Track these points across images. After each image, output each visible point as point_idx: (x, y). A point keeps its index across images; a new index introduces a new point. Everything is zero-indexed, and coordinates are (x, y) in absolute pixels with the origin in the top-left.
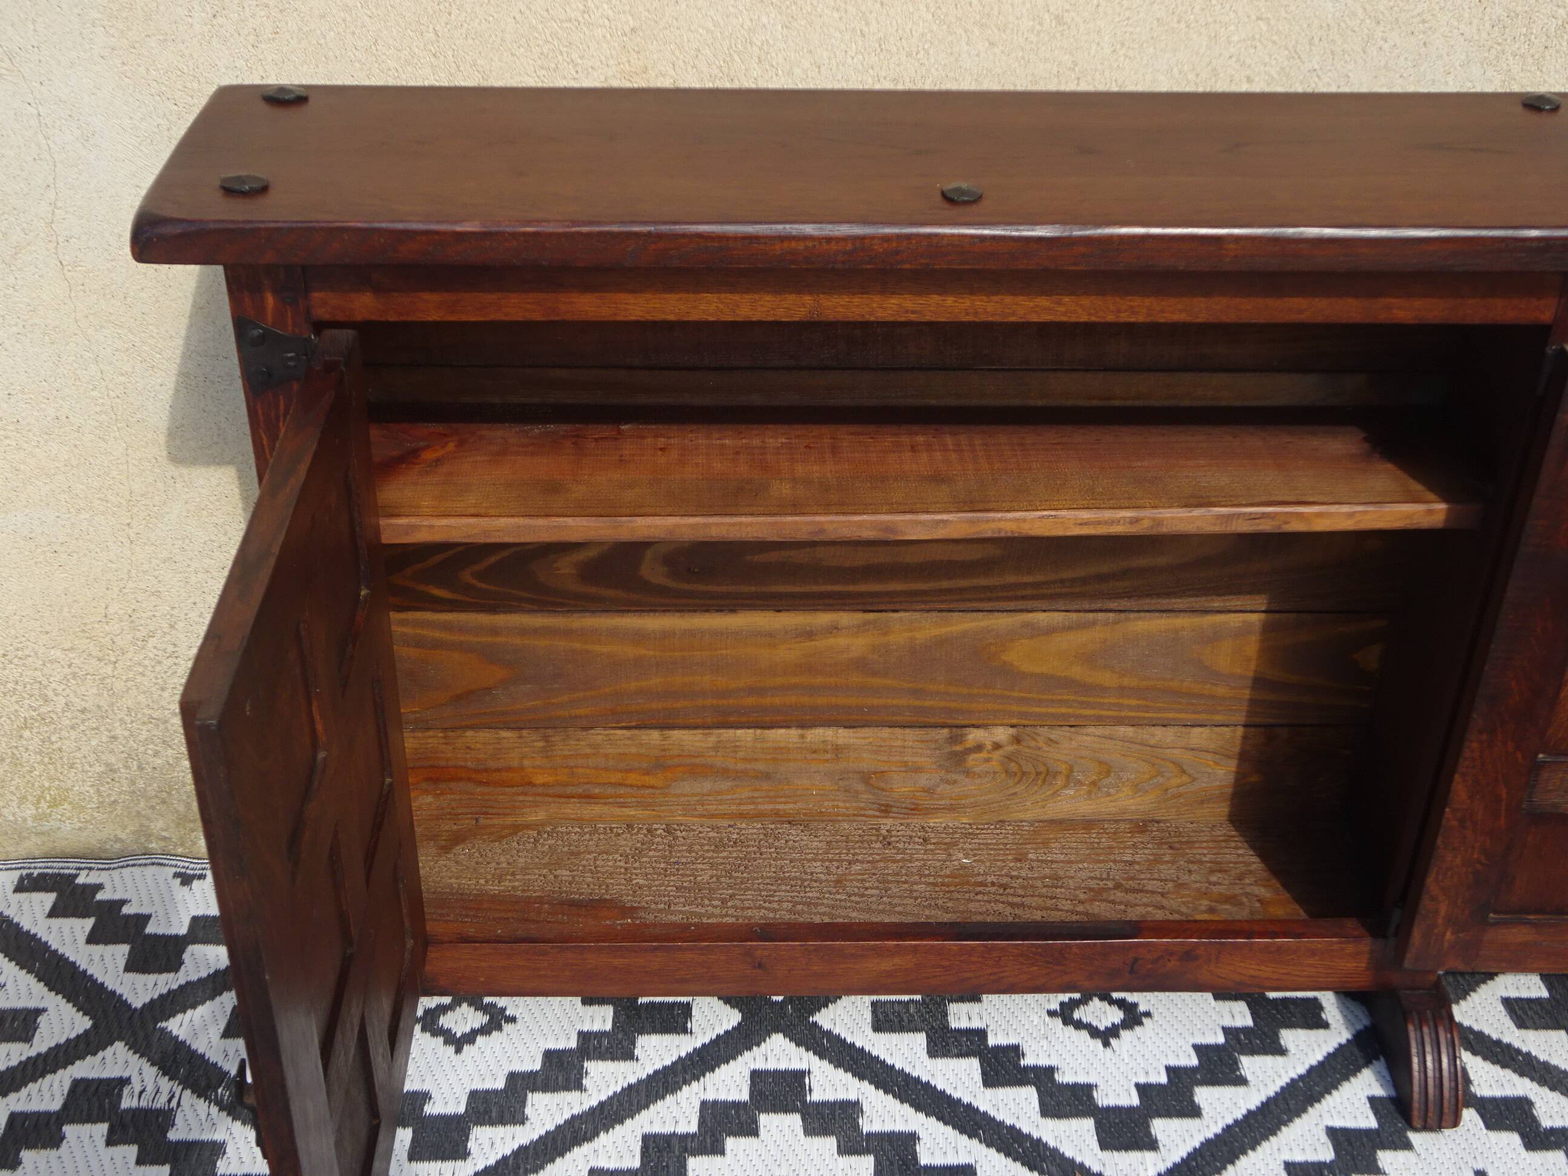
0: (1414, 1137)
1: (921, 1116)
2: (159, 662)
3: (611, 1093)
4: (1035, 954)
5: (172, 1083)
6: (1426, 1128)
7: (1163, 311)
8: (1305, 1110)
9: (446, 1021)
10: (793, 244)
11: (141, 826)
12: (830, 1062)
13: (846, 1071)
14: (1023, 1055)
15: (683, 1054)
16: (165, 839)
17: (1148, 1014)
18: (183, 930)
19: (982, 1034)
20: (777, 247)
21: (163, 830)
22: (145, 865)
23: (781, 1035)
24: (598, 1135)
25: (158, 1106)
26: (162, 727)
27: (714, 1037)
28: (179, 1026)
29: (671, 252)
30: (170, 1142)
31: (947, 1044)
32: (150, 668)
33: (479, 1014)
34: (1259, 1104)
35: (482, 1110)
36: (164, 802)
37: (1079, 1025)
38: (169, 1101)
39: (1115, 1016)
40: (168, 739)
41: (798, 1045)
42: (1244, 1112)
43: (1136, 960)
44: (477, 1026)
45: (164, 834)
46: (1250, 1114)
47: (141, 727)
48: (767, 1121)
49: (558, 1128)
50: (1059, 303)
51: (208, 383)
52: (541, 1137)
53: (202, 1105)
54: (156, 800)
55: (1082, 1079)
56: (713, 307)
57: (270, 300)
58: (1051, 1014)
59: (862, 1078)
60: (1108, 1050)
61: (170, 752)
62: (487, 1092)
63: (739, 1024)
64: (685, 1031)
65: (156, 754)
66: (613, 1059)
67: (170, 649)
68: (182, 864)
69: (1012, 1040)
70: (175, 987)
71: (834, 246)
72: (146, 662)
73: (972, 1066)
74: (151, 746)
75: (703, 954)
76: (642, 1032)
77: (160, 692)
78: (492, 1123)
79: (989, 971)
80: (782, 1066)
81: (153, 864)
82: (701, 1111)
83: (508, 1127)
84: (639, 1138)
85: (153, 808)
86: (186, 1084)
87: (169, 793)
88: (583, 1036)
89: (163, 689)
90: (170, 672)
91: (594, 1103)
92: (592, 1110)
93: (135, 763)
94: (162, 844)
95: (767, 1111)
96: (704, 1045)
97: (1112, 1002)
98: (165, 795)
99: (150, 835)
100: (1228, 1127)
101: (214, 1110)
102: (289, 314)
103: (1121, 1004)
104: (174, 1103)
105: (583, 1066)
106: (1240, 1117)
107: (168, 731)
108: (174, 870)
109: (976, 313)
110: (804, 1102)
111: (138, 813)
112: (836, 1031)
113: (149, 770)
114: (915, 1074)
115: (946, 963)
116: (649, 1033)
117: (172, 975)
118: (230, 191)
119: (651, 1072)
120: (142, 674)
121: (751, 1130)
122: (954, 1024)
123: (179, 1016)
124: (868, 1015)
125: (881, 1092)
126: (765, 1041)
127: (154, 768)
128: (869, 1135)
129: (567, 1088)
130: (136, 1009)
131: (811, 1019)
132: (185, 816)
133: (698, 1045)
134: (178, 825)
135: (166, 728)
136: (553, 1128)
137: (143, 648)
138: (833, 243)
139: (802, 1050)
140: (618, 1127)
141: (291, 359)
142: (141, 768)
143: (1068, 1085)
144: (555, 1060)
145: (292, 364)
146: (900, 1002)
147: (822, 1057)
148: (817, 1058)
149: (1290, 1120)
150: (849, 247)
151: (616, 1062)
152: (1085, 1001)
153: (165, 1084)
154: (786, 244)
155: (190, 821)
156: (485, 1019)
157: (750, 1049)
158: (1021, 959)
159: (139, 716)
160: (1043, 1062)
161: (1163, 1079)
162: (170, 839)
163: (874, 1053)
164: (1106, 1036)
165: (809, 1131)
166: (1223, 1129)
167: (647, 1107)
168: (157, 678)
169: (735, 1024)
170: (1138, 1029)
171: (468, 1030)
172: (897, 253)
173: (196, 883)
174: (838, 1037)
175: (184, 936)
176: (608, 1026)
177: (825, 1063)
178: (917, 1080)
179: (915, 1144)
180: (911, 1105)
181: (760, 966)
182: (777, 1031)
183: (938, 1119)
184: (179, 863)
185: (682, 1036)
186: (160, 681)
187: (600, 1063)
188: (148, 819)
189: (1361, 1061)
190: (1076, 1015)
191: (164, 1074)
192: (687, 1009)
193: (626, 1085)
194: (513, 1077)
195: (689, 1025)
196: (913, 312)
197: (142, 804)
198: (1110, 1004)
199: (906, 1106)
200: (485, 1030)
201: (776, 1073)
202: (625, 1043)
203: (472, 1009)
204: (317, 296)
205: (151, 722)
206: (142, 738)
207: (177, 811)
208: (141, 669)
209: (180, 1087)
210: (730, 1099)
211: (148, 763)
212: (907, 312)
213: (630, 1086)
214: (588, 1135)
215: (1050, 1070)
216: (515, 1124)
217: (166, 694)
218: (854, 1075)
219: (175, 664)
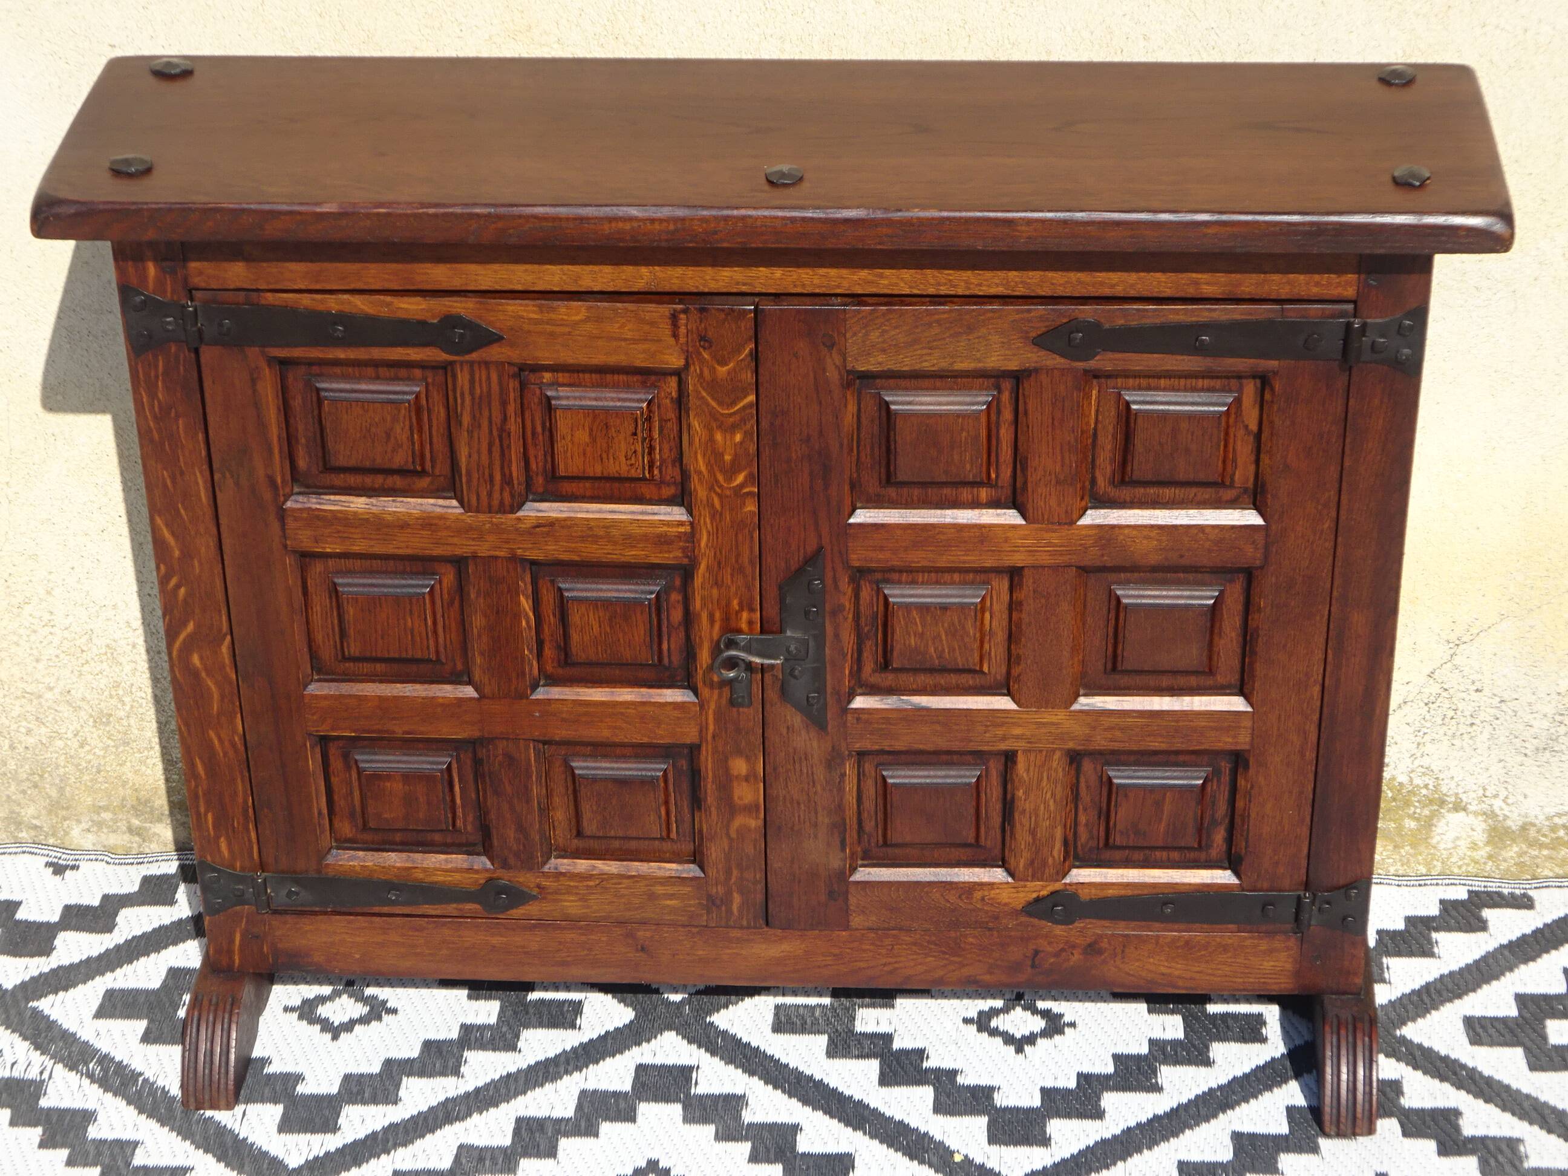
0: (1323, 1142)
1: (808, 1110)
2: (35, 632)
3: (488, 1080)
4: (928, 942)
5: (43, 1057)
6: (1340, 1135)
7: (980, 285)
8: (1215, 1116)
9: (323, 1011)
10: (621, 225)
11: (12, 812)
12: (722, 1058)
13: (736, 1067)
14: (928, 1057)
15: (568, 1048)
16: (36, 827)
17: (1073, 1025)
18: (55, 918)
19: (888, 1038)
20: (607, 228)
21: (34, 818)
22: (16, 853)
23: (674, 1033)
24: (470, 1116)
25: (30, 1077)
26: (35, 702)
27: (603, 1033)
28: (50, 1005)
29: (511, 231)
30: (42, 1109)
31: (849, 1047)
32: (25, 638)
33: (360, 1005)
34: (1168, 1109)
35: (355, 1090)
36: (36, 786)
37: (994, 1033)
38: (41, 1073)
39: (1037, 1024)
40: (42, 716)
41: (690, 1042)
42: (1150, 1116)
43: (1036, 953)
44: (356, 1016)
45: (35, 822)
46: (1156, 1118)
47: (14, 702)
48: (645, 1109)
49: (431, 1109)
50: (881, 276)
51: (91, 338)
52: (412, 1117)
53: (73, 1077)
54: (27, 784)
55: (984, 1082)
56: (557, 278)
57: (151, 269)
58: (967, 1021)
59: (752, 1073)
60: (1021, 1056)
61: (43, 730)
62: (362, 1075)
63: (631, 1022)
64: (573, 1026)
65: (29, 732)
66: (494, 1050)
67: (47, 617)
68: (54, 854)
69: (918, 1044)
70: (46, 970)
71: (657, 226)
72: (21, 631)
73: (873, 1066)
74: (24, 723)
75: (583, 934)
76: (527, 1026)
77: (34, 664)
78: (364, 1102)
79: (884, 961)
80: (670, 1061)
81: (24, 852)
82: (579, 1098)
83: (380, 1107)
84: (513, 1121)
85: (24, 792)
86: (57, 1058)
87: (41, 776)
88: (466, 1029)
89: (37, 661)
90: (45, 643)
91: (471, 1088)
92: (467, 1095)
93: (7, 741)
94: (33, 833)
95: (647, 1100)
96: (591, 1041)
97: (1035, 1011)
98: (37, 778)
99: (20, 823)
100: (1129, 1129)
101: (86, 1082)
102: (169, 282)
103: (1046, 1014)
104: (46, 1076)
105: (462, 1056)
106: (1144, 1120)
107: (42, 707)
108: (46, 859)
109: (804, 285)
110: (688, 1094)
111: (8, 797)
112: (732, 1031)
113: (21, 750)
114: (808, 1072)
115: (837, 951)
116: (535, 1027)
117: (44, 959)
118: (118, 172)
119: (532, 1063)
120: (17, 644)
121: (629, 1116)
122: (860, 1027)
123: (51, 997)
124: (770, 1017)
125: (770, 1087)
126: (656, 1037)
127: (27, 748)
128: (750, 1125)
129: (443, 1073)
130: (6, 990)
131: (708, 1019)
132: (58, 802)
133: (585, 1040)
134: (50, 812)
135: (40, 704)
136: (425, 1109)
137: (18, 616)
138: (657, 223)
139: (694, 1047)
140: (492, 1110)
141: (169, 323)
142: (12, 747)
143: (968, 1087)
144: (433, 1050)
145: (170, 328)
146: (806, 1006)
147: (713, 1053)
148: (708, 1055)
149: (1197, 1124)
150: (672, 227)
151: (497, 1053)
152: (1005, 1010)
153: (37, 1058)
154: (613, 225)
155: (63, 808)
156: (366, 1010)
157: (639, 1044)
158: (914, 948)
159: (12, 690)
160: (947, 1064)
161: (1072, 1084)
162: (41, 828)
163: (769, 1052)
164: (1020, 1044)
165: (688, 1119)
166: (1123, 1131)
167: (525, 1093)
168: (31, 649)
169: (627, 1022)
170: (1057, 1038)
171: (346, 1019)
172: (716, 233)
173: (68, 873)
174: (733, 1037)
175: (56, 924)
176: (493, 1020)
177: (716, 1060)
178: (810, 1078)
179: (796, 1135)
180: (799, 1100)
181: (643, 949)
182: (669, 1027)
183: (825, 1113)
184: (51, 853)
185: (570, 1032)
186: (35, 652)
187: (480, 1052)
188: (19, 804)
189: (1291, 1073)
190: (994, 1023)
191: (36, 1049)
192: (577, 1008)
193: (505, 1073)
194: (388, 1063)
195: (578, 1022)
196: (744, 284)
197: (13, 788)
198: (1033, 1014)
199: (794, 1101)
200: (364, 1020)
201: (663, 1066)
202: (509, 1036)
203: (353, 1000)
204: (193, 265)
205: (24, 697)
206: (14, 714)
207: (50, 797)
208: (15, 639)
209: (52, 1061)
210: (611, 1088)
211: (20, 742)
212: (738, 283)
213: (509, 1075)
214: (461, 1115)
215: (953, 1073)
216: (387, 1104)
217: (40, 666)
218: (744, 1071)
219: (51, 633)
